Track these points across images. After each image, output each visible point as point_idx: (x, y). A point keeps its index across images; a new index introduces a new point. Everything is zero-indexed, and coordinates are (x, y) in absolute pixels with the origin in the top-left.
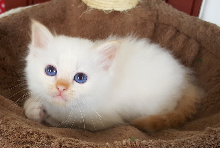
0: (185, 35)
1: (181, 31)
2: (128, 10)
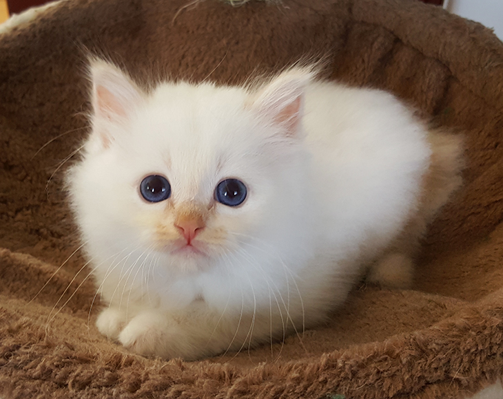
0: (413, 48)
1: (405, 41)
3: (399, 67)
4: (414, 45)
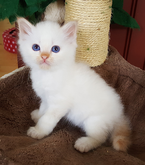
2: (98, 66)
3: (134, 90)
4: (139, 83)
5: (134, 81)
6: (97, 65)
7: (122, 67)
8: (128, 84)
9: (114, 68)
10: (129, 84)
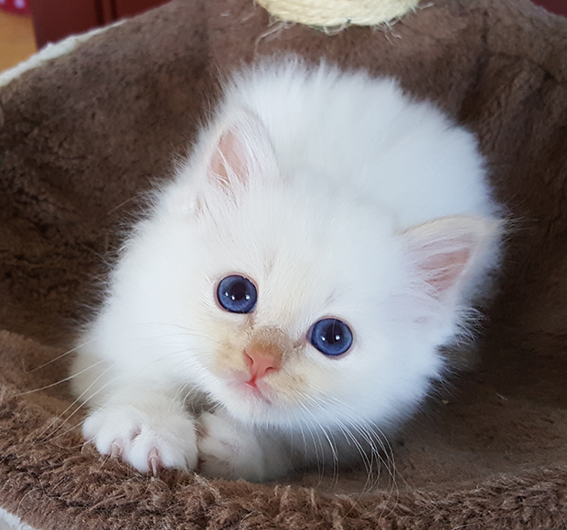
2: (394, 19)
5: (548, 76)
6: (391, 17)
7: (499, 20)
8: (521, 86)
9: (463, 26)
10: (526, 87)
